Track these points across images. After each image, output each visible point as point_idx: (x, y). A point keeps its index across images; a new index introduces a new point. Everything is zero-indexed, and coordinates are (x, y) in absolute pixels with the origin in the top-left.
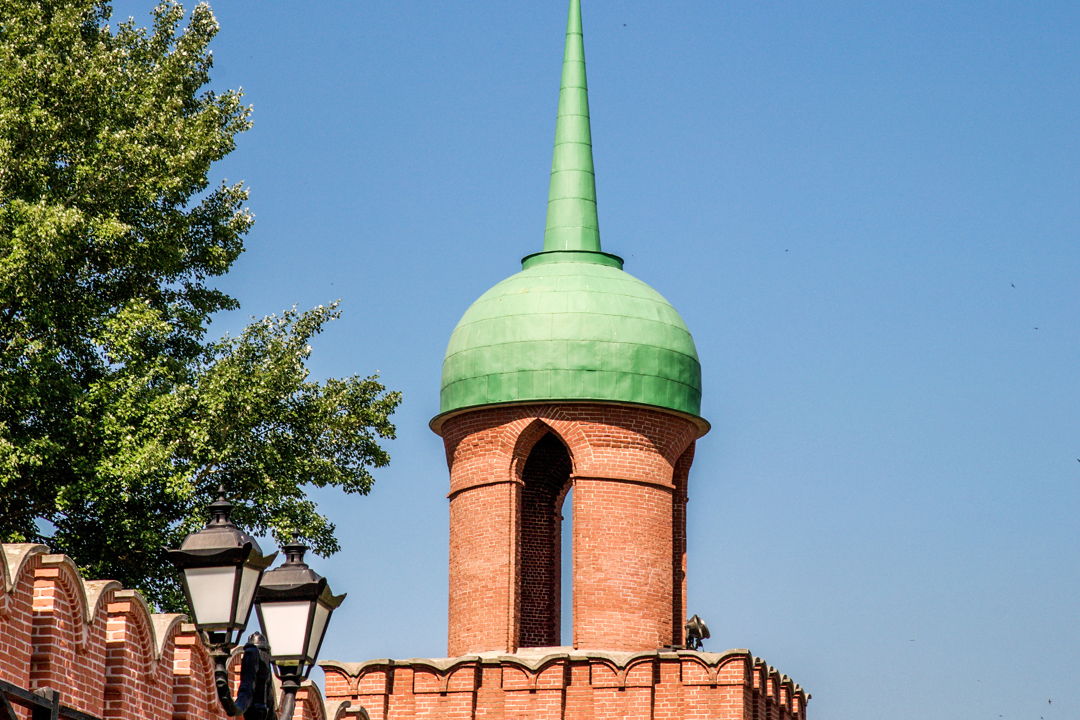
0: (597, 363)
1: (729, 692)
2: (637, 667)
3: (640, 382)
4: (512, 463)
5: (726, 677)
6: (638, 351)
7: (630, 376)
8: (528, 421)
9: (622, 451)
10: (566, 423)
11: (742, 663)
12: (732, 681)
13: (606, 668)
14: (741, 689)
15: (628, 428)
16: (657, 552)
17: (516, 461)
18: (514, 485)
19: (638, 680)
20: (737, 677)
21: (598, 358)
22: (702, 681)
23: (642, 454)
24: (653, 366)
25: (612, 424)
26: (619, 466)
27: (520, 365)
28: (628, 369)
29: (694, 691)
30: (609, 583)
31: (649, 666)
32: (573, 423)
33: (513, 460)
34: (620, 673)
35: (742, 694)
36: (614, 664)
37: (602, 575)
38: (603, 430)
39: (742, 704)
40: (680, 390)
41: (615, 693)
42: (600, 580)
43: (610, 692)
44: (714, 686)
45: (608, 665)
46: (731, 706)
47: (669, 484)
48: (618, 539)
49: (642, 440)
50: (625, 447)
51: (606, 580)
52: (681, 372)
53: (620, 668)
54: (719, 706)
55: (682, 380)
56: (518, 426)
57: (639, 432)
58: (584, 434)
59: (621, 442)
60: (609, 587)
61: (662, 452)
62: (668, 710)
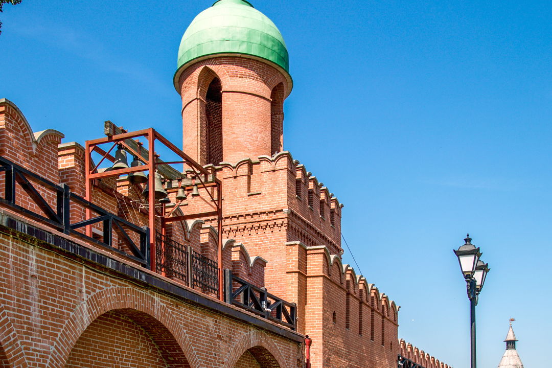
0: (230, 37)
1: (281, 173)
2: (242, 166)
3: (251, 46)
4: (198, 90)
5: (279, 166)
6: (250, 32)
7: (246, 43)
8: (202, 67)
9: (244, 80)
10: (217, 66)
11: (286, 158)
12: (282, 168)
13: (229, 169)
14: (286, 171)
15: (246, 68)
16: (262, 127)
17: (199, 90)
18: (199, 100)
19: (242, 172)
20: (284, 165)
21: (230, 34)
22: (269, 170)
23: (254, 82)
24: (257, 39)
25: (238, 66)
26: (243, 86)
27: (197, 43)
28: (245, 39)
29: (266, 175)
30: (238, 139)
31: (246, 166)
32: (221, 66)
33: (198, 89)
34: (234, 170)
35: (286, 173)
36: (231, 166)
37: (235, 136)
38: (234, 69)
39: (286, 178)
40: (272, 53)
41: (232, 180)
42: (234, 138)
43: (231, 179)
44: (274, 171)
45: (229, 167)
46: (281, 180)
47: (269, 98)
48: (242, 120)
49: (253, 75)
50: (245, 78)
51: (237, 138)
52: (273, 46)
53: (234, 168)
54: (277, 180)
55: (273, 49)
56: (198, 72)
57: (252, 70)
58: (226, 71)
59: (243, 75)
60: (238, 141)
61: (265, 82)
62: (257, 186)
